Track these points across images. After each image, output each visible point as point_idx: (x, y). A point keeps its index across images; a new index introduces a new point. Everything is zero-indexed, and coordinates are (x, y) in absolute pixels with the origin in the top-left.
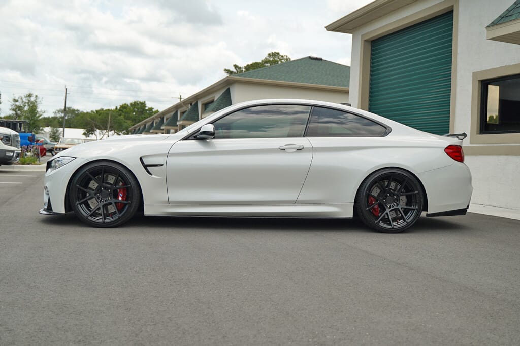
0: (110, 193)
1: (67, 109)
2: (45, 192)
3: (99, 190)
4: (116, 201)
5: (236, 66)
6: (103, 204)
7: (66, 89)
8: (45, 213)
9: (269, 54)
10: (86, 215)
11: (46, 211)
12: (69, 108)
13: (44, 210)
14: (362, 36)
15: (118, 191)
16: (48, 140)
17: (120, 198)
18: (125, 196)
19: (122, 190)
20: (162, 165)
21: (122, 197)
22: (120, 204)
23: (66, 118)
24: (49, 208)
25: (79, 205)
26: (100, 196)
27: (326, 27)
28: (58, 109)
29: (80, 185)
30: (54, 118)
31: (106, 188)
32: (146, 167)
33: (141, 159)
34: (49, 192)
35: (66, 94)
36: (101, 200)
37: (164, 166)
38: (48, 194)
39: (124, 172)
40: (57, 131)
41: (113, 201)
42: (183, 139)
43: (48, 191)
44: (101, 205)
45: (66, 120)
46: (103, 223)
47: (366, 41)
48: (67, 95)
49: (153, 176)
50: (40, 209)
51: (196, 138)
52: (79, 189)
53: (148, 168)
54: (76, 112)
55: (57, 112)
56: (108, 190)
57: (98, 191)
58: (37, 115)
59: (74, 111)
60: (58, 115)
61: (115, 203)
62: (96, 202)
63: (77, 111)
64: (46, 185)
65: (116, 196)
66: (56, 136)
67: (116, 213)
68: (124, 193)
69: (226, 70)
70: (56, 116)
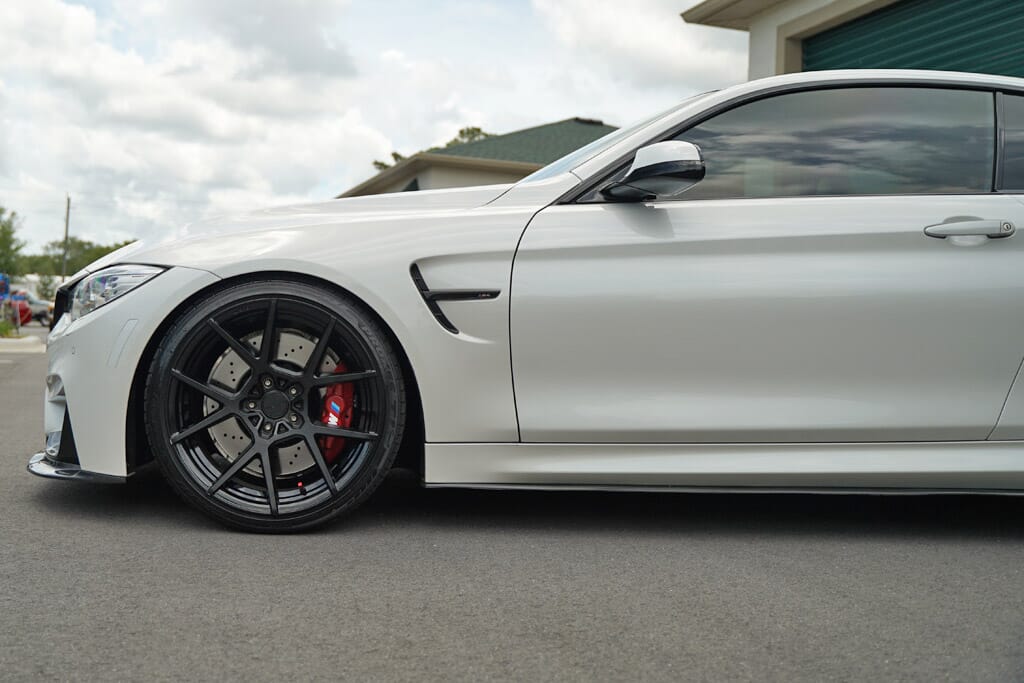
0: (298, 401)
1: (69, 242)
2: (49, 396)
3: (251, 387)
4: (321, 430)
5: (396, 156)
6: (269, 442)
7: (69, 200)
8: (51, 471)
9: (462, 132)
10: (207, 484)
11: (52, 464)
12: (73, 240)
13: (45, 460)
14: (780, 29)
15: (323, 391)
16: (34, 296)
17: (333, 420)
18: (349, 413)
19: (339, 391)
20: (494, 294)
21: (341, 416)
22: (330, 440)
23: (68, 257)
24: (67, 453)
25: (180, 447)
26: (258, 412)
27: (683, 15)
28: (53, 240)
29: (183, 371)
30: (45, 258)
31: (281, 382)
32: (433, 299)
33: (414, 269)
34: (68, 398)
35: (68, 208)
36: (263, 425)
37: (504, 294)
38: (64, 404)
39: (353, 319)
40: (51, 281)
41: (309, 429)
42: (560, 202)
43: (62, 393)
44: (263, 445)
45: (68, 262)
46: (274, 514)
47: (791, 39)
48: (71, 211)
49: (461, 336)
50: (30, 456)
51: (609, 197)
52: (180, 383)
53: (444, 305)
54: (87, 247)
55: (49, 246)
56: (286, 389)
57: (251, 392)
58: (13, 247)
59: (81, 245)
60: (52, 253)
61: (318, 437)
62: (239, 433)
63: (89, 244)
64: (54, 371)
65: (318, 412)
66: (48, 290)
67: (320, 475)
68: (346, 403)
69: (376, 163)
70: (47, 253)
